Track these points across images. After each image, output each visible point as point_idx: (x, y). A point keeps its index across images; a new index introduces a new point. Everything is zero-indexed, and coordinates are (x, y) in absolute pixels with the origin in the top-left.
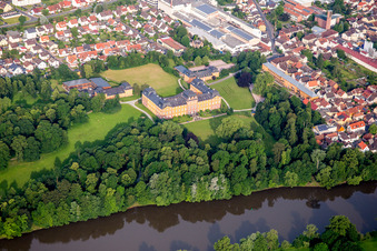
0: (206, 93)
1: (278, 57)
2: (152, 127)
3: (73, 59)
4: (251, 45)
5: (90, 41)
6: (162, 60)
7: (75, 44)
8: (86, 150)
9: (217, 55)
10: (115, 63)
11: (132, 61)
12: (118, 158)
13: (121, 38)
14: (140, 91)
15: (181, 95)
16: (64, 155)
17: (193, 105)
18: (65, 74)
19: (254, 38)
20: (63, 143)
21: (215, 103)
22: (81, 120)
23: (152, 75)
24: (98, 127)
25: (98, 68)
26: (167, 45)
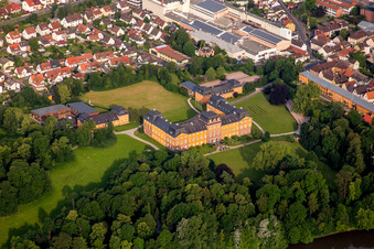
1: (318, 64)
2: (167, 159)
3: (39, 79)
4: (278, 50)
5: (57, 56)
6: (161, 75)
7: (36, 59)
9: (235, 66)
10: (96, 82)
13: (100, 49)
16: (50, 204)
17: (216, 131)
19: (283, 40)
20: (47, 188)
21: (244, 126)
22: (65, 158)
23: (150, 94)
24: (90, 166)
26: (163, 55)
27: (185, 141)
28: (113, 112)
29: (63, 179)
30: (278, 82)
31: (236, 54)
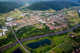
0: (42, 26)
1: (47, 23)
2: (38, 29)
3: (32, 24)
4: (45, 23)
5: (33, 23)
6: (38, 24)
7: (32, 23)
8: (33, 31)
9: (42, 23)
10: (35, 24)
11: (36, 24)
12: (35, 31)
13: (36, 22)
14: (37, 26)
15: (40, 26)
16: (32, 31)
17: (41, 27)
18: (32, 25)
19: (45, 22)
20: (32, 30)
21: (42, 27)
22: (33, 28)
23: (38, 25)
24: (34, 29)
25: (34, 25)
26: (39, 23)
27: (39, 28)
28: (36, 26)
29: (33, 30)
30: (44, 24)
31: (43, 23)
